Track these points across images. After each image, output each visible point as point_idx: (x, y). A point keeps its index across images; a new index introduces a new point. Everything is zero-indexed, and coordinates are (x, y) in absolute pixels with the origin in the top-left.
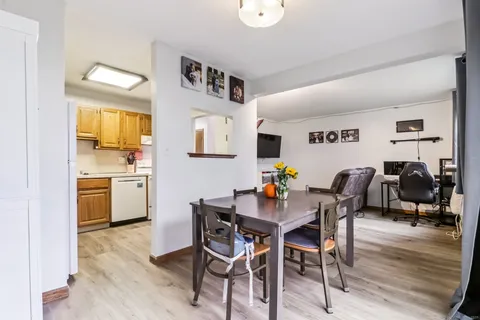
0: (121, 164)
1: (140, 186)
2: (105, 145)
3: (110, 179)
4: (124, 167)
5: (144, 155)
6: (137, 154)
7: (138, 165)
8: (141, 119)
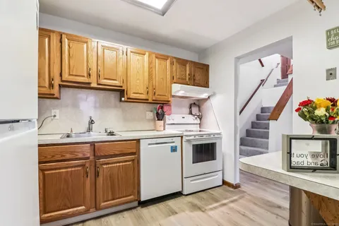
0: (149, 120)
1: (174, 149)
2: (133, 96)
3: (138, 141)
4: (152, 124)
5: (173, 109)
6: (166, 108)
7: (168, 122)
8: (172, 63)
